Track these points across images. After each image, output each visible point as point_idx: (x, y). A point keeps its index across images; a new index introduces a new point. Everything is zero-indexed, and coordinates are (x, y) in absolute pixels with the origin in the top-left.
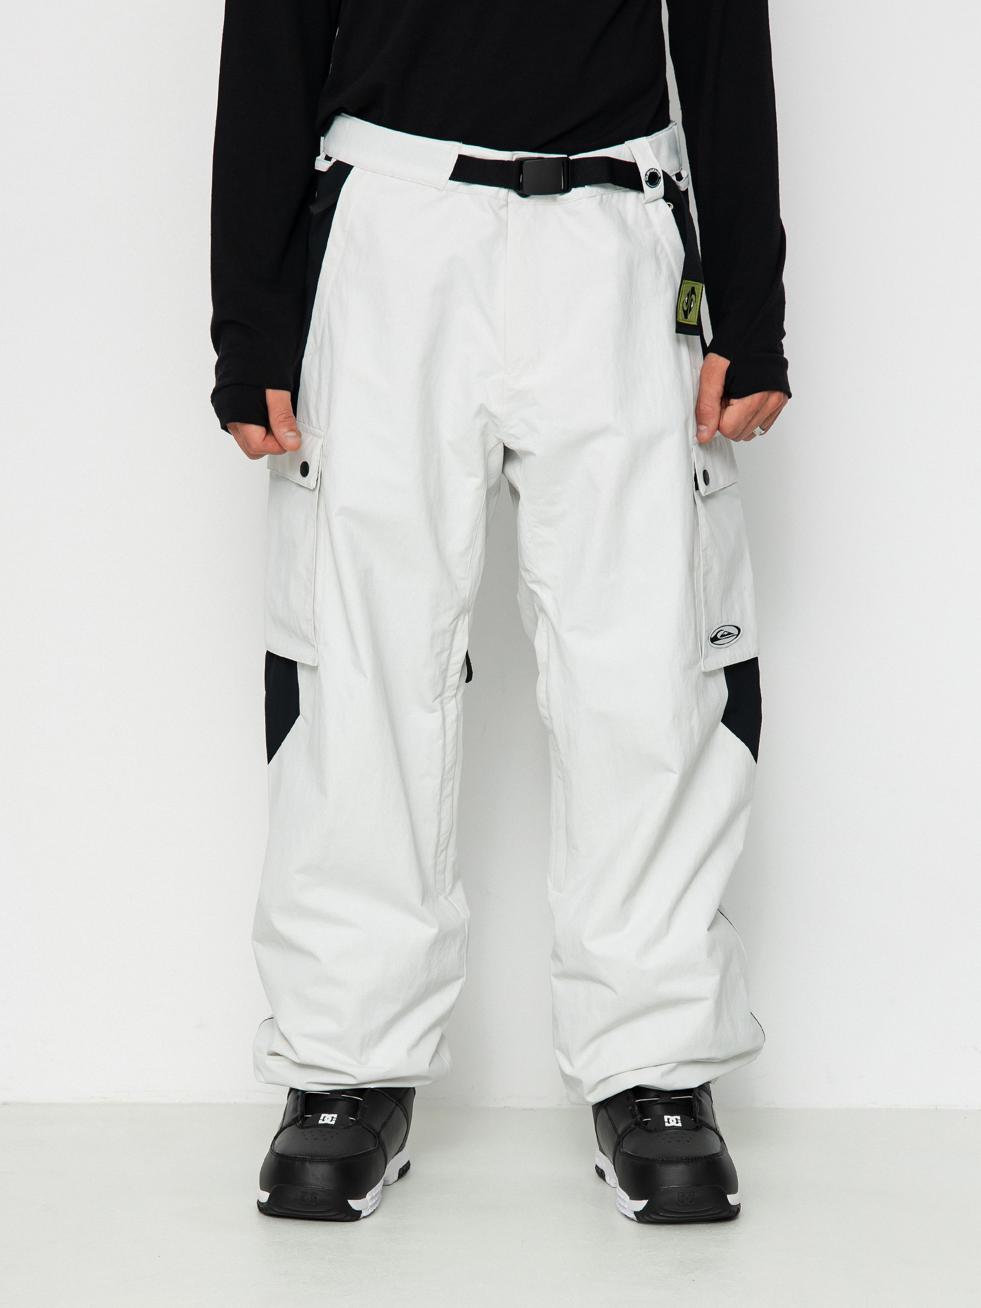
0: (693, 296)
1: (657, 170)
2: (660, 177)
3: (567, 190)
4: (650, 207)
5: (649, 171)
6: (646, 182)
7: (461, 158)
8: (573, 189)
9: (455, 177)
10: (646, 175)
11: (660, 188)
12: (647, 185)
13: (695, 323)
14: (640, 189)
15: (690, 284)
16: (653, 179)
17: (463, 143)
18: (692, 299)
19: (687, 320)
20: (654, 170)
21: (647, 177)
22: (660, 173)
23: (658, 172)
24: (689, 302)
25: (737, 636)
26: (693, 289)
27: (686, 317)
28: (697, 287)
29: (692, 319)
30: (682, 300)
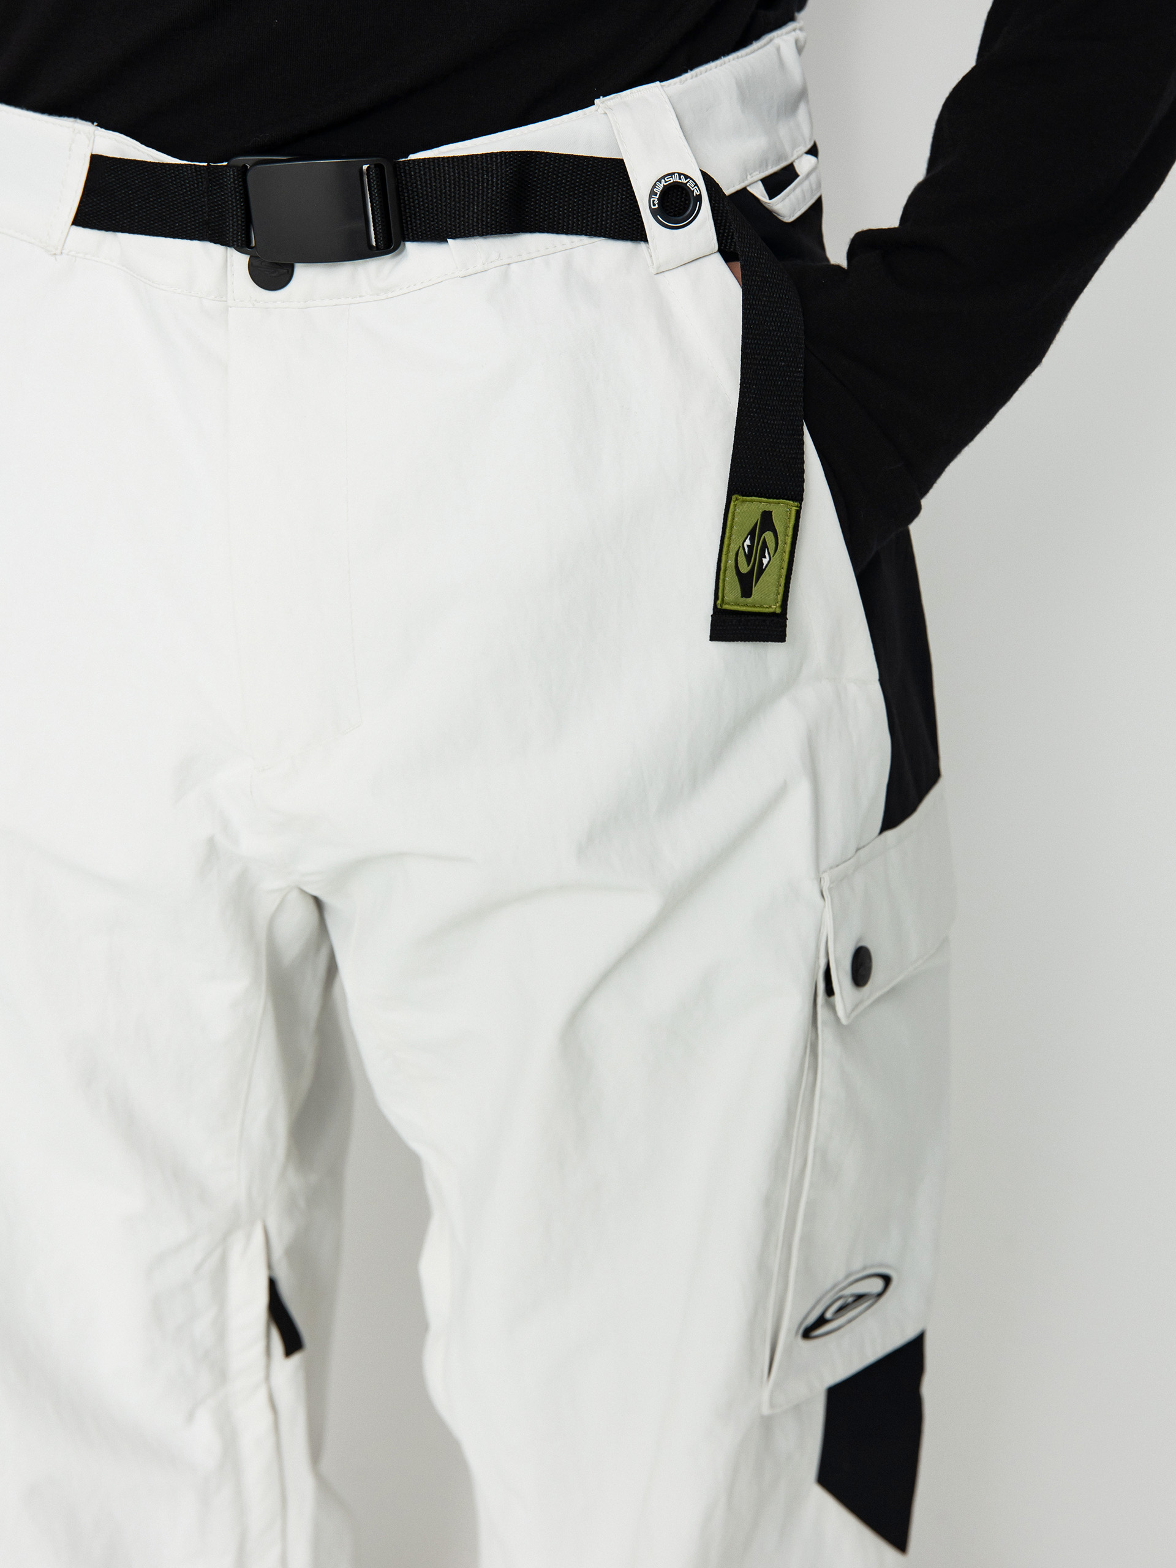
0: (768, 536)
1: (687, 177)
2: (699, 198)
3: (388, 245)
4: (676, 285)
5: (659, 181)
6: (654, 213)
7: (98, 163)
8: (412, 248)
9: (86, 217)
10: (652, 193)
11: (704, 223)
13: (778, 611)
14: (636, 233)
15: (751, 509)
16: (676, 202)
17: (100, 125)
18: (764, 541)
19: (749, 600)
20: (676, 179)
21: (656, 198)
22: (696, 185)
23: (690, 185)
24: (755, 553)
25: (880, 1295)
26: (767, 517)
27: (747, 592)
28: (780, 510)
29: (763, 597)
30: (734, 547)
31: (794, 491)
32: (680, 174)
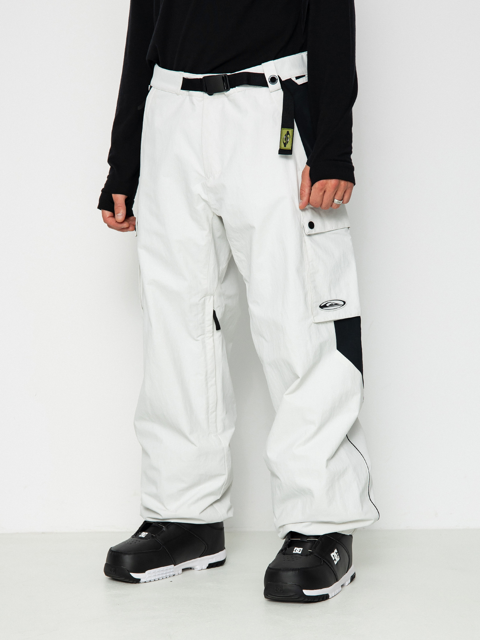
0: (289, 136)
2: (277, 80)
3: (228, 89)
4: (274, 95)
5: (270, 76)
7: (184, 79)
8: (231, 89)
9: (183, 88)
11: (278, 84)
12: (270, 83)
13: (291, 149)
14: (267, 86)
15: (285, 131)
16: (273, 80)
17: (184, 72)
20: (273, 76)
21: (269, 79)
22: (277, 77)
23: (276, 77)
24: (286, 138)
25: (343, 305)
26: (288, 132)
27: (285, 146)
28: (290, 131)
29: (288, 147)
30: (283, 138)
31: (293, 128)
32: (274, 75)
